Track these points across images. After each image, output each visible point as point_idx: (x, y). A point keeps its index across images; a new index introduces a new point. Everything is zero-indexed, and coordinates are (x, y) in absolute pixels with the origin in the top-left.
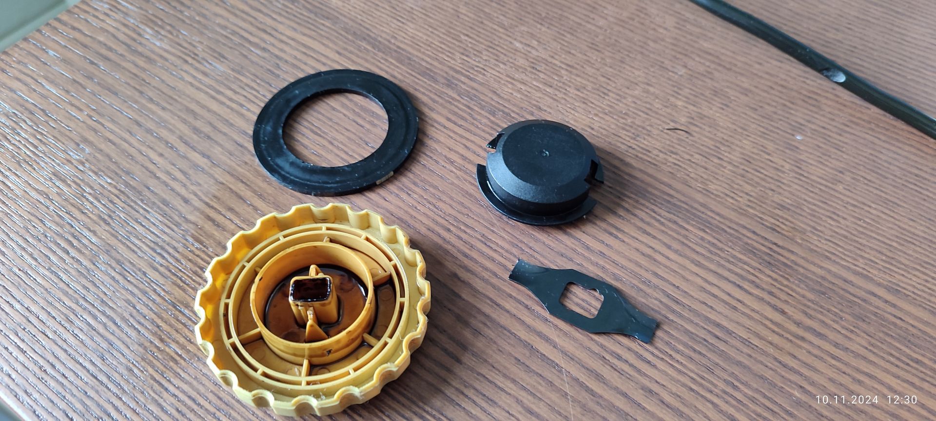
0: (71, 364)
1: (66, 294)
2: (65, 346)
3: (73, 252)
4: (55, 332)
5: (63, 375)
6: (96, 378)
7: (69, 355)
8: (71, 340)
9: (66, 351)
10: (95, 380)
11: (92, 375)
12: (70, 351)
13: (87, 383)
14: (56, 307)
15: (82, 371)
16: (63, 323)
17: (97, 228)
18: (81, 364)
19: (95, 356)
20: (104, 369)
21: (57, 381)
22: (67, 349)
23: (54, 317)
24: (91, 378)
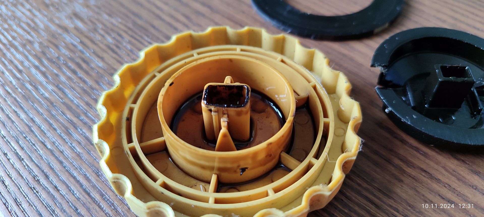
0: (64, 177)
1: (69, 108)
2: (61, 158)
3: (81, 74)
4: (54, 143)
5: (56, 187)
6: (89, 194)
7: (65, 167)
8: (68, 152)
9: (61, 163)
10: (87, 197)
11: (85, 191)
12: (66, 163)
13: (78, 199)
14: (57, 120)
15: (74, 185)
16: (63, 135)
17: (105, 55)
18: (74, 178)
19: (90, 171)
20: (99, 185)
21: (49, 193)
22: (64, 161)
23: (55, 129)
24: (84, 193)
